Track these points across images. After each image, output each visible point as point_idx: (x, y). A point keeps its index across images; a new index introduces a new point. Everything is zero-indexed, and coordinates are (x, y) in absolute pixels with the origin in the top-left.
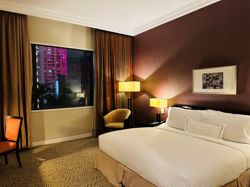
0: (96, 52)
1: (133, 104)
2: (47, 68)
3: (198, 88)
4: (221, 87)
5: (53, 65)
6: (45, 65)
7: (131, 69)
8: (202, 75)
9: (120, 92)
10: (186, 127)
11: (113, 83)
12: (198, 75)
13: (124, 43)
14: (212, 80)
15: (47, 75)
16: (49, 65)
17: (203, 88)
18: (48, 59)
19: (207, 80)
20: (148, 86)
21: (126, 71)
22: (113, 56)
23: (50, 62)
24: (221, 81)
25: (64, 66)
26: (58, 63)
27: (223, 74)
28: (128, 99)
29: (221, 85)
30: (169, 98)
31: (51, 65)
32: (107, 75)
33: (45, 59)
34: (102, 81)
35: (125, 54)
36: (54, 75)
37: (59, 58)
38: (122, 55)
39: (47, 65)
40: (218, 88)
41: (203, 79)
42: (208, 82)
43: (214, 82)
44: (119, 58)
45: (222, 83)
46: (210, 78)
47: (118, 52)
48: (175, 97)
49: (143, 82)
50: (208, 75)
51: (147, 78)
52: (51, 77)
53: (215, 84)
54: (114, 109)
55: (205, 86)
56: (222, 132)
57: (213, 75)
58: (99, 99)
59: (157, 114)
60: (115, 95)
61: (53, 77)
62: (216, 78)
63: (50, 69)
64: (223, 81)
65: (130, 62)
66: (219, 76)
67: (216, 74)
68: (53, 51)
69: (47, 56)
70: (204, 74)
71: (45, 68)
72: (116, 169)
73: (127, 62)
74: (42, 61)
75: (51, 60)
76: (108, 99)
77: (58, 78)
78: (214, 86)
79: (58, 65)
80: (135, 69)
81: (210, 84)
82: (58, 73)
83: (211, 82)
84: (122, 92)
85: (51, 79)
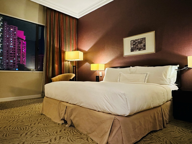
0: (47, 27)
1: (77, 72)
2: (9, 59)
3: (127, 52)
4: (145, 49)
5: (14, 56)
6: (7, 56)
7: (76, 44)
8: (130, 42)
9: (67, 61)
10: (119, 79)
11: (61, 53)
12: (127, 42)
13: (71, 23)
14: (138, 44)
15: (9, 64)
16: (10, 56)
17: (131, 51)
18: (10, 51)
19: (134, 45)
20: (89, 56)
21: (72, 45)
22: (61, 31)
23: (12, 54)
24: (144, 44)
25: (23, 57)
26: (19, 55)
27: (145, 38)
28: (73, 66)
29: (144, 48)
30: (105, 63)
31: (12, 56)
32: (56, 46)
33: (7, 51)
34: (51, 50)
35: (72, 31)
36: (14, 65)
37: (20, 51)
38: (68, 32)
39: (9, 56)
40: (142, 49)
41: (131, 44)
42: (135, 46)
43: (139, 45)
44: (66, 34)
45: (145, 46)
46: (136, 43)
47: (66, 29)
48: (110, 61)
49: (85, 53)
50: (135, 41)
51: (89, 50)
52: (12, 66)
53: (140, 47)
54: (61, 74)
55: (133, 50)
56: (147, 78)
57: (138, 40)
58: (48, 65)
59: (97, 76)
60: (62, 63)
61: (14, 66)
62: (140, 43)
63: (12, 59)
64: (145, 44)
65: (75, 37)
66: (142, 40)
67: (140, 39)
68: (15, 45)
69: (9, 49)
70: (132, 41)
71: (7, 59)
72: (59, 108)
73: (72, 38)
74: (5, 53)
75: (13, 53)
76: (56, 66)
77: (18, 66)
78: (139, 49)
79: (19, 57)
80: (79, 43)
81: (136, 48)
82: (18, 62)
83: (137, 46)
84: (68, 61)
85: (12, 67)
